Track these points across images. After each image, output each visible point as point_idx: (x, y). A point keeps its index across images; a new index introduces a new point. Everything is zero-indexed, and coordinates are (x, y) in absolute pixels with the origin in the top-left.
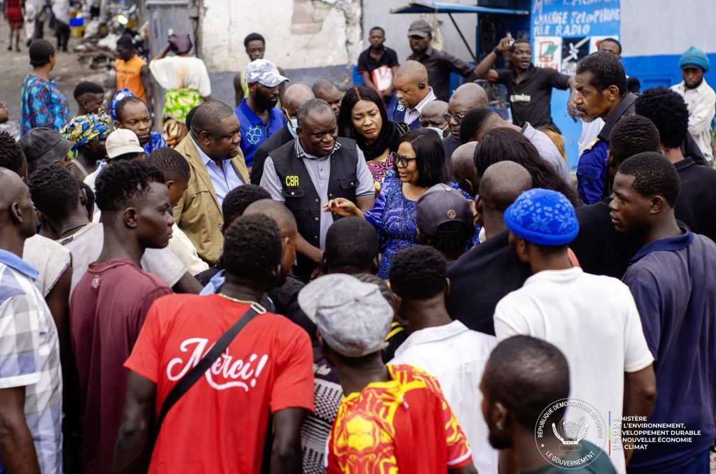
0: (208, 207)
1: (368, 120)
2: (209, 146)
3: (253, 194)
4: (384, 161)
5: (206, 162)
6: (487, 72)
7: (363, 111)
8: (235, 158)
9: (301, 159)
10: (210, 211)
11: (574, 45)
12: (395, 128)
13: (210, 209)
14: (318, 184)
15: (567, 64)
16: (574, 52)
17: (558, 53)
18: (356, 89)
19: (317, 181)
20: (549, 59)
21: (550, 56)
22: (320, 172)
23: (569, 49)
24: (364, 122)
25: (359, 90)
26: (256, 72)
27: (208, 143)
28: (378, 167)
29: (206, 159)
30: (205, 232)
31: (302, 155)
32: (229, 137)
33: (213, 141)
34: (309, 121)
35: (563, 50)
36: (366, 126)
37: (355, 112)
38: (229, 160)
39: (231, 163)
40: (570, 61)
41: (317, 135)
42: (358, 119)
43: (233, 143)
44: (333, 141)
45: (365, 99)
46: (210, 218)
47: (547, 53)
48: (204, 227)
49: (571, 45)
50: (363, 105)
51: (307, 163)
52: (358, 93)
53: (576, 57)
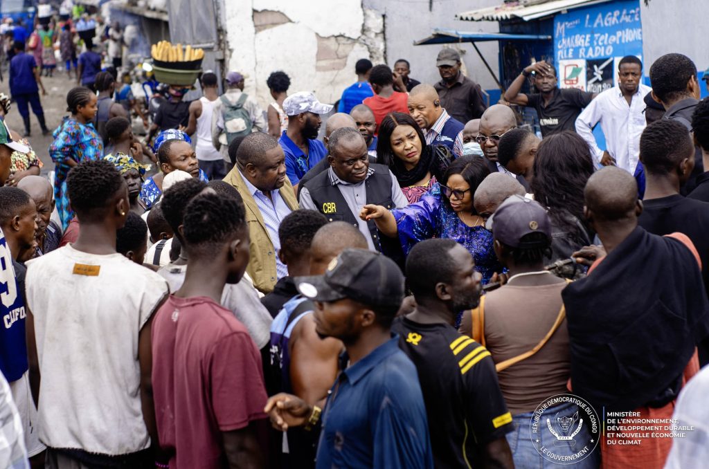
0: (257, 236)
1: (408, 144)
2: (255, 177)
3: (308, 217)
4: (426, 185)
5: (253, 193)
6: (516, 96)
7: (402, 136)
8: (283, 188)
9: (336, 186)
10: (259, 241)
11: (598, 66)
12: (434, 151)
13: (259, 238)
14: (355, 210)
15: (592, 85)
16: (598, 73)
17: (582, 75)
18: (391, 116)
19: (354, 206)
20: (575, 82)
21: (575, 78)
22: (357, 198)
23: (594, 71)
24: (405, 146)
25: (394, 116)
26: (305, 102)
27: (254, 175)
28: (421, 191)
29: (253, 189)
30: (256, 261)
31: (337, 183)
32: (274, 167)
33: (258, 172)
34: (339, 149)
35: (588, 72)
36: (407, 150)
37: (394, 138)
38: (277, 191)
39: (280, 192)
40: (595, 83)
41: (348, 162)
42: (398, 144)
43: (279, 173)
44: (365, 167)
45: (403, 124)
46: (260, 247)
47: (572, 76)
48: (254, 256)
49: (595, 67)
50: (402, 131)
51: (342, 189)
52: (394, 119)
53: (600, 79)
